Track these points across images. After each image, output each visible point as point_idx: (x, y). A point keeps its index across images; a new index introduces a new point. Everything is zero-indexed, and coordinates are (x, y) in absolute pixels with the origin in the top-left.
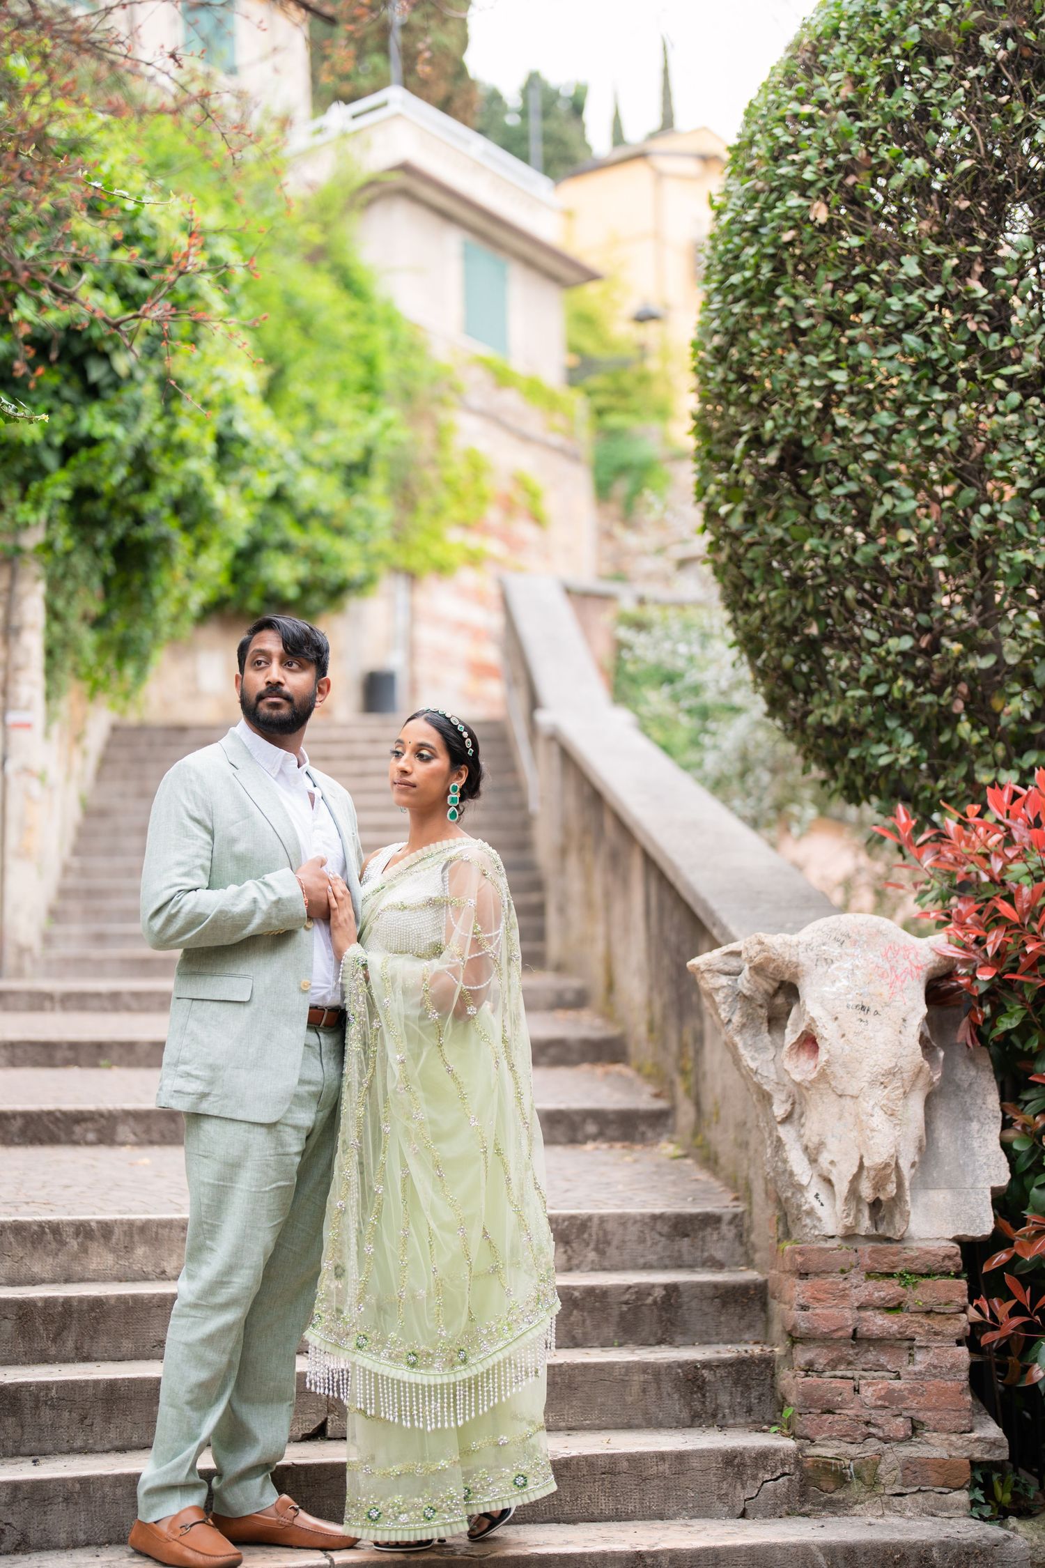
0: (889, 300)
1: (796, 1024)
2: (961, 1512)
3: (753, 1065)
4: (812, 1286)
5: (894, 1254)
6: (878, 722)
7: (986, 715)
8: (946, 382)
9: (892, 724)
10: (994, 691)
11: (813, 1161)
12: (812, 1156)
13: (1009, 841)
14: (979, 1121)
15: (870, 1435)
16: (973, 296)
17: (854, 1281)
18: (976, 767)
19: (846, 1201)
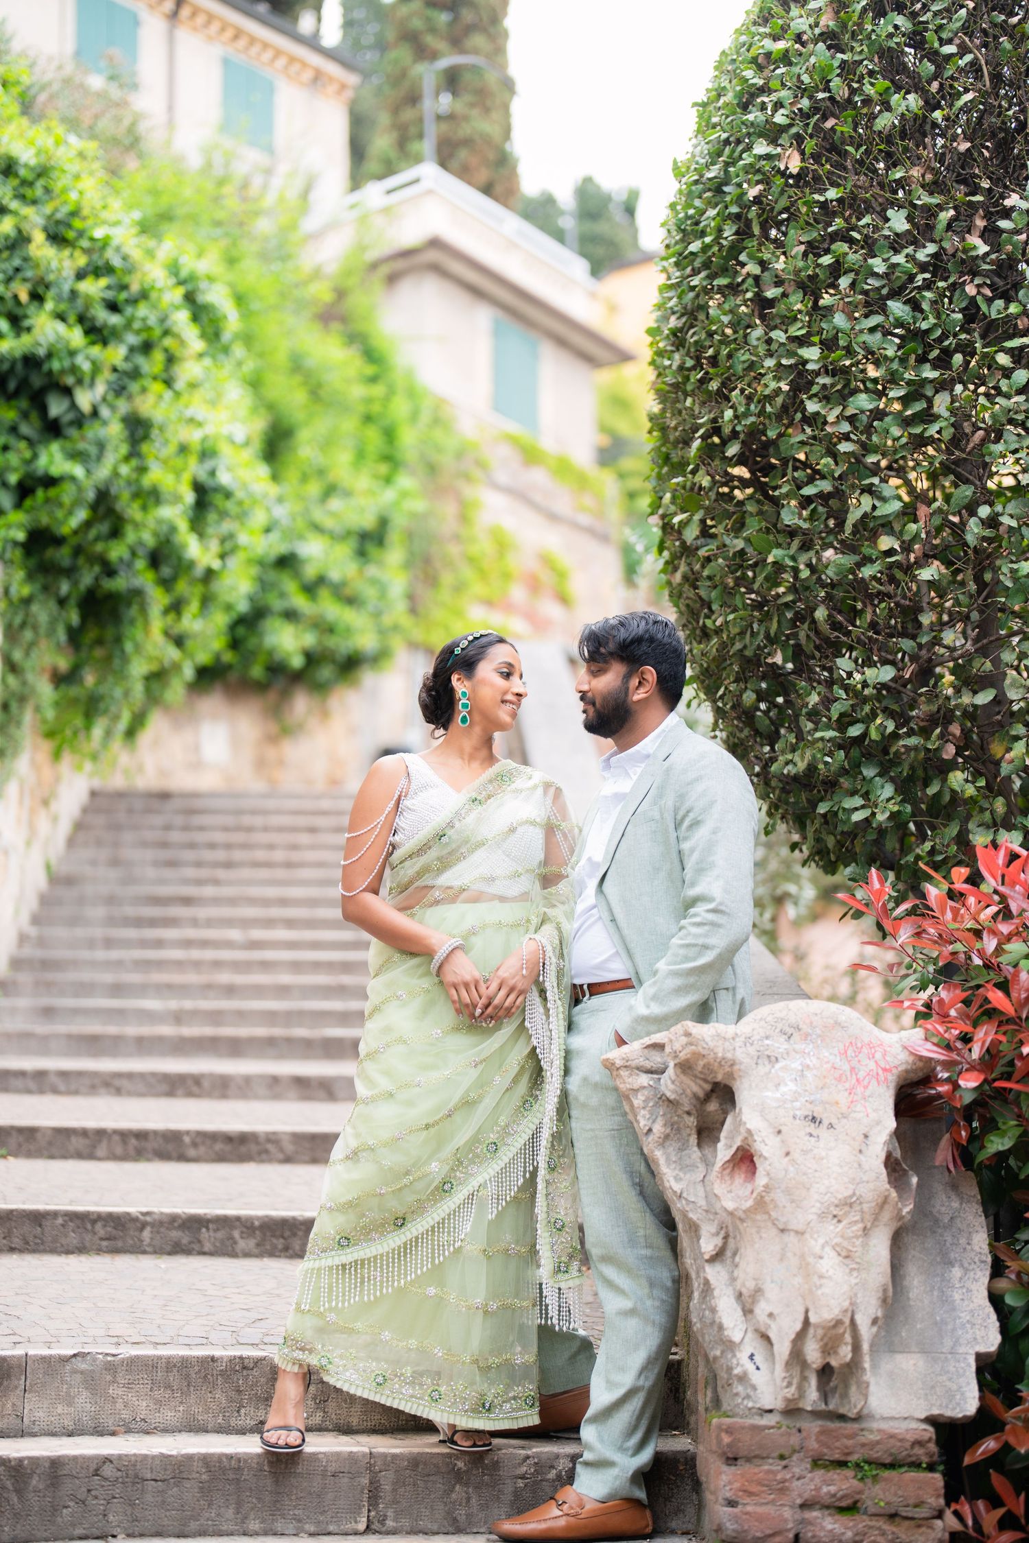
0: (870, 261)
1: (731, 1138)
3: (677, 1187)
4: (742, 1475)
5: (852, 1436)
6: (852, 770)
7: (984, 763)
8: (938, 358)
9: (869, 772)
10: (993, 734)
11: (748, 1312)
12: (747, 1306)
13: (1005, 913)
14: (962, 1266)
16: (974, 253)
17: (797, 1471)
18: (971, 826)
19: (788, 1365)
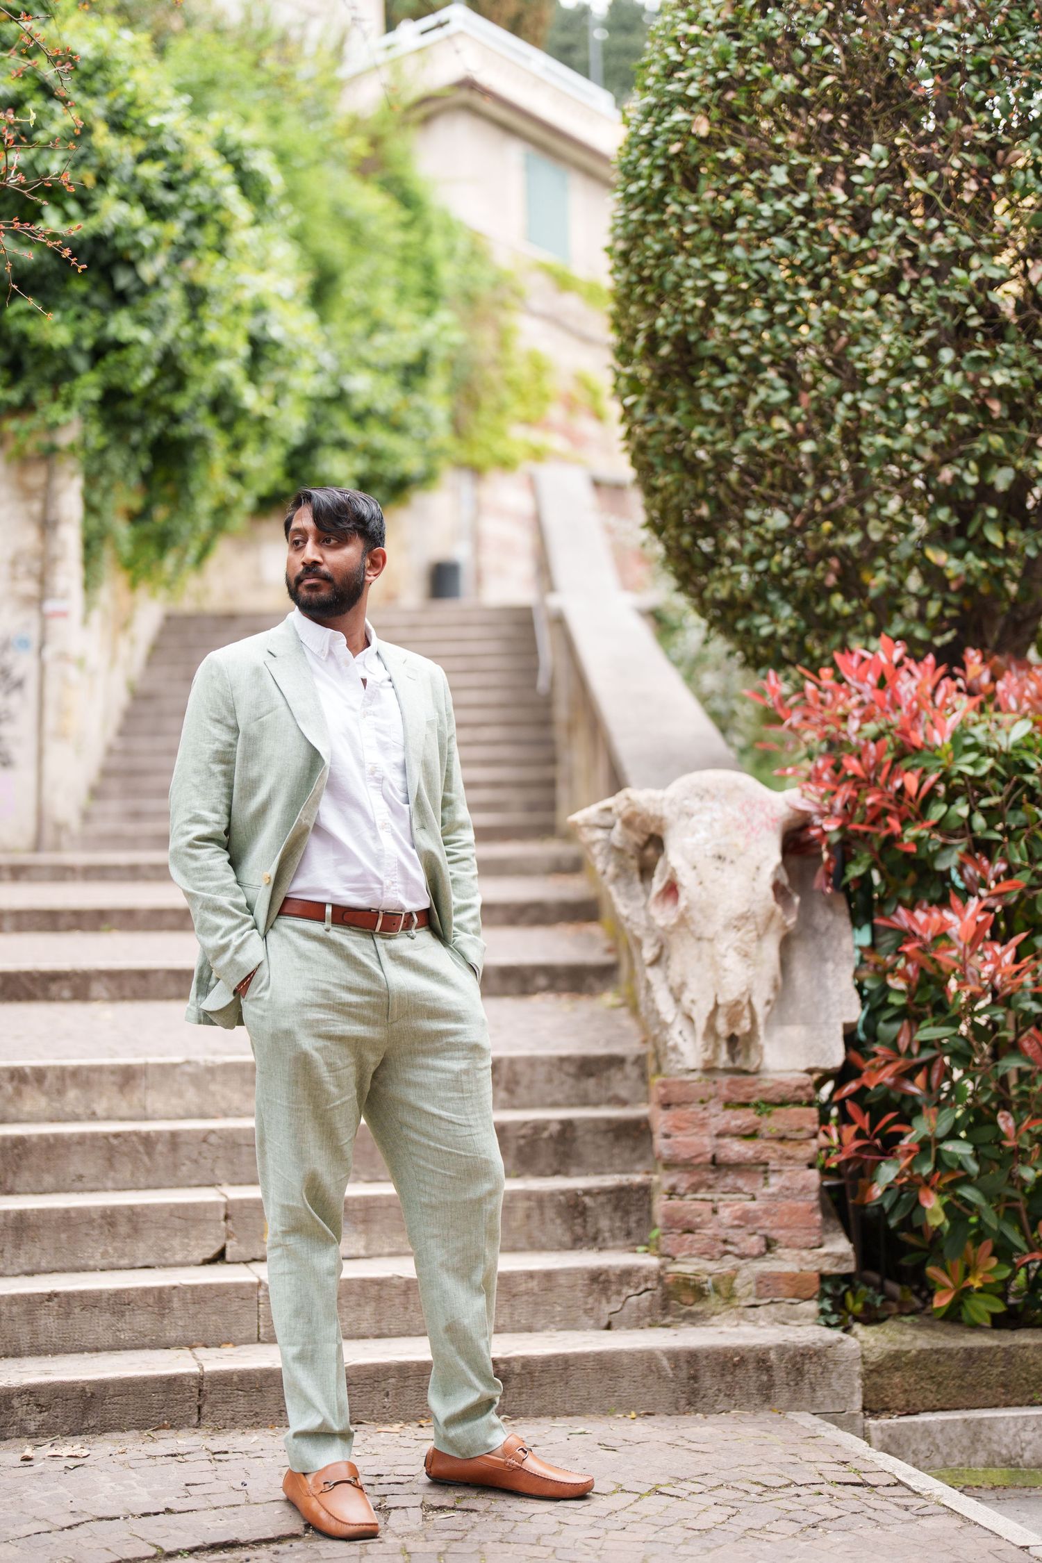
0: (761, 206)
1: (662, 874)
2: (810, 1321)
3: (626, 912)
4: (674, 1116)
5: (752, 1085)
6: (759, 595)
7: (856, 587)
8: (812, 281)
9: (773, 597)
10: (863, 565)
11: (677, 1000)
12: (676, 995)
13: (864, 703)
14: (834, 961)
15: (727, 1253)
16: (835, 201)
17: (713, 1111)
18: (849, 635)
19: (705, 1036)
